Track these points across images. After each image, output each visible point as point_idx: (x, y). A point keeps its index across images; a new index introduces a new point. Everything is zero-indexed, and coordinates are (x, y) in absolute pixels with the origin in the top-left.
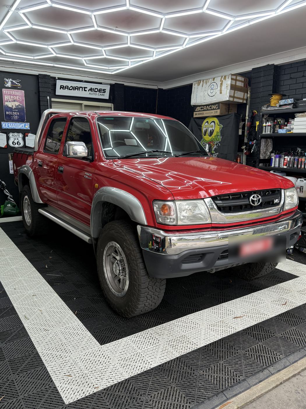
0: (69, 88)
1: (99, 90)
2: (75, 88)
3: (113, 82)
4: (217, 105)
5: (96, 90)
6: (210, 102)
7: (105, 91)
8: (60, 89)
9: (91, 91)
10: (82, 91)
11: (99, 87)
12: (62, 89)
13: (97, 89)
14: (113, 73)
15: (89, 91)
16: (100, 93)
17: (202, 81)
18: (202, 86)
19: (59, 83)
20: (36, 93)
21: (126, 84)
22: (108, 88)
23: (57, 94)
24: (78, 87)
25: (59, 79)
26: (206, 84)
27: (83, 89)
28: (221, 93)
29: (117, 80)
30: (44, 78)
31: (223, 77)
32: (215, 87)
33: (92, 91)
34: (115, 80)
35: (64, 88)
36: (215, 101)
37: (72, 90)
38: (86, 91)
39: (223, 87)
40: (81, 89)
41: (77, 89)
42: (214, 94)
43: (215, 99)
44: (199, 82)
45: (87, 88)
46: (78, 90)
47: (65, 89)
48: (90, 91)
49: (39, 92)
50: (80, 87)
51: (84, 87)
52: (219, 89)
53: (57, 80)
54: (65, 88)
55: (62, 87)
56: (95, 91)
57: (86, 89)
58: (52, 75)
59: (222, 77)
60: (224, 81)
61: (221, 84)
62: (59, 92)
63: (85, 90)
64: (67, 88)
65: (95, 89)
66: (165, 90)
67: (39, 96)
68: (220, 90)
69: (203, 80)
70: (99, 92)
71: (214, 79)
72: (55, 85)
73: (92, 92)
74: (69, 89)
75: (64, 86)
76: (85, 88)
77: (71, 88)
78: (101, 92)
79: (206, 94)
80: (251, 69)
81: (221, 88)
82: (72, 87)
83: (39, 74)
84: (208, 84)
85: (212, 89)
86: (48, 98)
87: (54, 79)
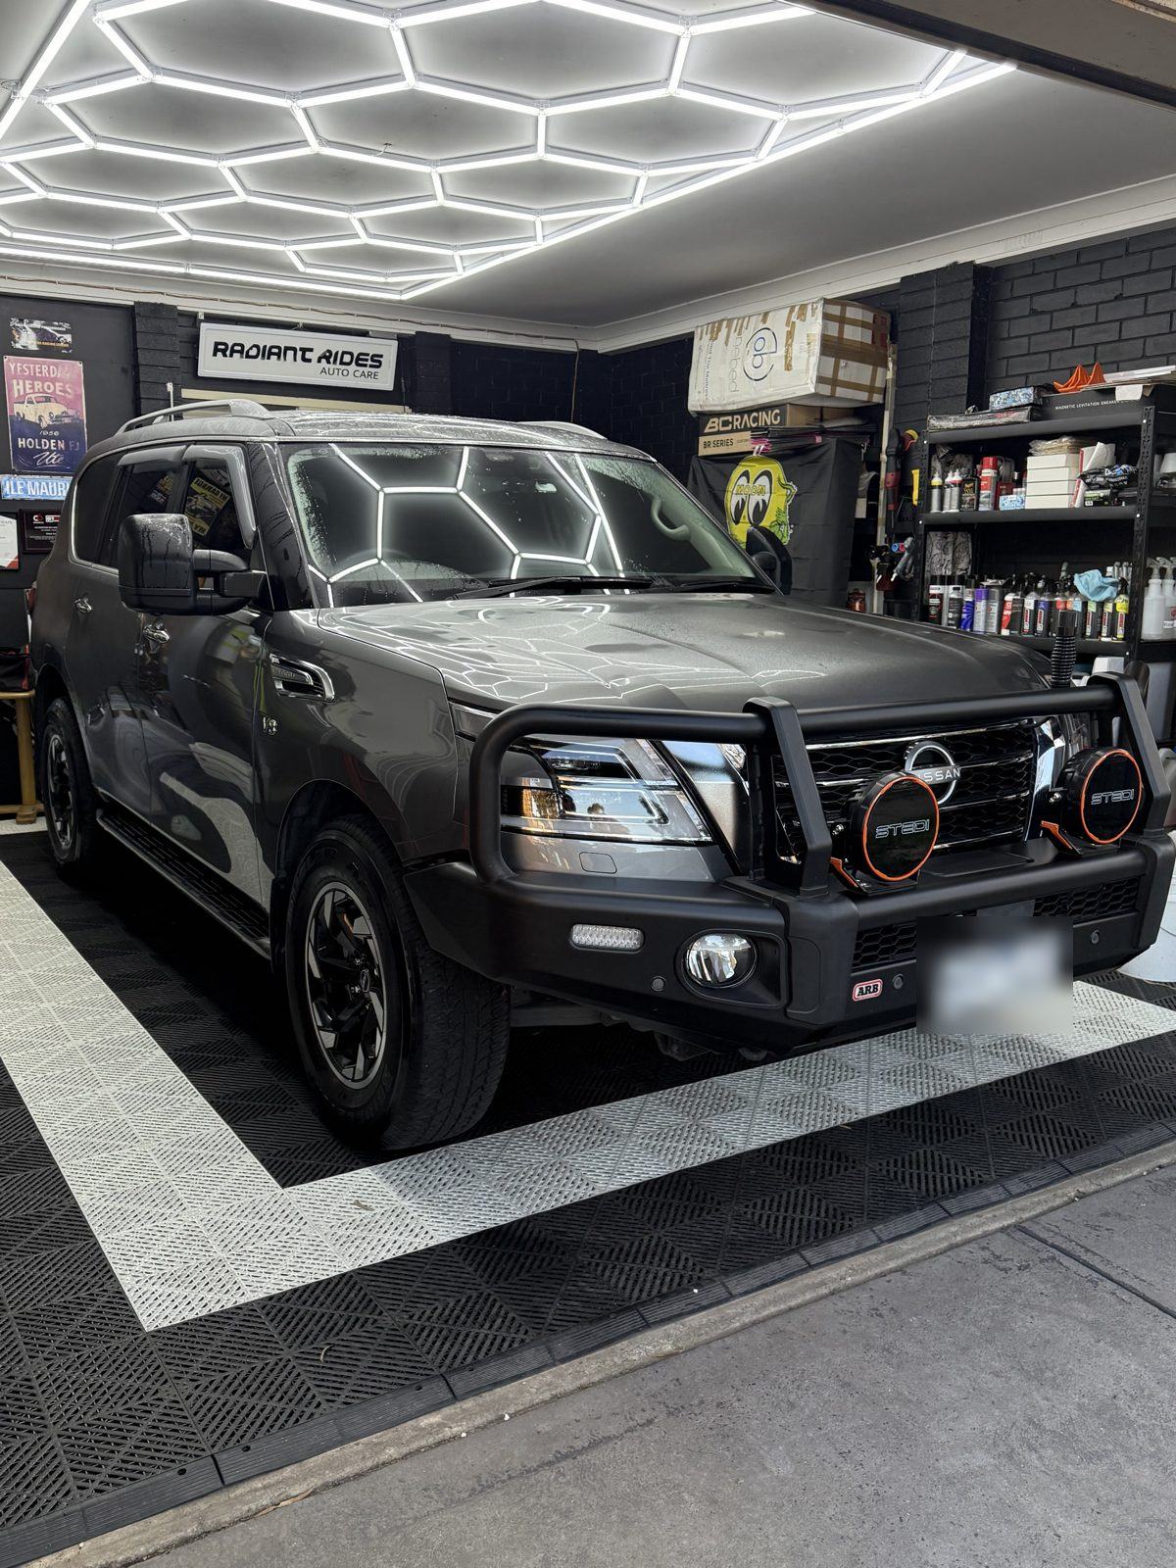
0: (248, 352)
1: (358, 359)
2: (267, 353)
3: (410, 330)
4: (777, 411)
5: (347, 358)
6: (752, 400)
7: (380, 362)
8: (215, 355)
9: (329, 362)
10: (295, 360)
11: (357, 345)
12: (219, 354)
13: (351, 354)
14: (406, 297)
15: (319, 361)
16: (361, 369)
17: (725, 323)
18: (726, 344)
19: (209, 335)
20: (124, 370)
21: (457, 335)
22: (390, 352)
23: (202, 372)
24: (279, 348)
25: (211, 318)
26: (739, 334)
27: (299, 353)
28: (788, 367)
29: (424, 321)
30: (155, 318)
31: (797, 309)
32: (769, 347)
33: (332, 360)
34: (418, 320)
35: (228, 353)
36: (771, 395)
37: (256, 357)
38: (309, 361)
39: (795, 347)
40: (290, 353)
41: (274, 354)
42: (764, 369)
43: (766, 392)
44: (715, 330)
45: (311, 350)
46: (279, 358)
47: (231, 356)
48: (324, 360)
49: (136, 366)
50: (287, 349)
51: (301, 349)
52: (782, 351)
53: (202, 324)
54: (233, 351)
55: (220, 349)
56: (342, 363)
57: (308, 355)
58: (184, 305)
59: (792, 308)
60: (797, 322)
61: (790, 335)
62: (209, 365)
63: (304, 359)
64: (237, 351)
65: (344, 353)
66: (604, 355)
67: (137, 382)
68: (786, 357)
69: (730, 321)
70: (358, 365)
71: (766, 314)
72: (194, 341)
73: (332, 366)
74: (248, 356)
75: (226, 344)
76: (304, 350)
77: (253, 352)
78: (365, 365)
79: (739, 370)
80: (899, 281)
81: (787, 351)
82: (257, 347)
83: (138, 303)
84: (747, 334)
85: (759, 353)
86: (170, 387)
87: (192, 319)
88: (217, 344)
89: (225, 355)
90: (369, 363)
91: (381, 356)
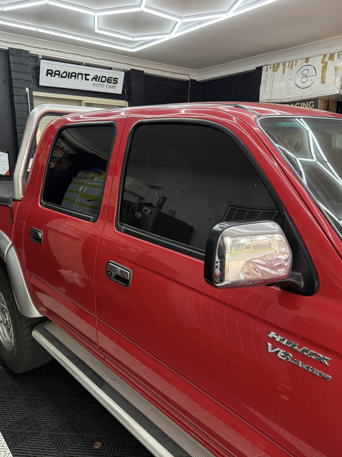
0: (62, 75)
1: (108, 80)
2: (71, 75)
3: (129, 68)
4: (313, 102)
5: (104, 79)
6: (300, 97)
7: (117, 81)
8: (47, 75)
9: (96, 81)
10: (82, 79)
11: (108, 74)
12: (49, 75)
13: (105, 77)
14: (134, 50)
15: (92, 80)
16: (109, 84)
17: (281, 64)
18: (284, 72)
19: (44, 66)
20: (5, 82)
21: (147, 71)
22: (121, 77)
23: (41, 83)
24: (75, 73)
25: (45, 58)
26: (291, 68)
27: (84, 76)
28: (323, 82)
29: (134, 64)
30: (19, 56)
31: (328, 56)
32: (312, 73)
33: (97, 80)
34: (132, 64)
35: (53, 75)
36: (311, 95)
37: (65, 77)
38: (88, 80)
39: (328, 73)
40: (80, 76)
41: (73, 76)
42: (308, 83)
43: (311, 93)
44: (275, 68)
45: (89, 75)
46: (75, 78)
47: (54, 76)
48: (94, 80)
49: (10, 80)
50: (79, 74)
51: (85, 74)
52: (319, 75)
53: (41, 60)
54: (55, 74)
55: (49, 73)
56: (102, 81)
57: (88, 77)
58: (33, 51)
59: (325, 56)
60: (329, 62)
61: (324, 68)
62: (45, 80)
63: (86, 79)
64: (57, 74)
65: (103, 77)
66: (198, 82)
67: (11, 88)
68: (322, 78)
69: (284, 64)
70: (108, 82)
71: (307, 60)
72: (37, 69)
73: (97, 83)
74: (62, 77)
75: (52, 71)
76: (86, 75)
77: (64, 75)
78: (111, 83)
79: (292, 83)
81: (323, 75)
82: (66, 72)
83: (10, 49)
84: (295, 69)
85: (304, 76)
86: (27, 90)
87: (36, 59)
88: (48, 70)
89: (52, 76)
90: (113, 81)
91: (117, 79)
